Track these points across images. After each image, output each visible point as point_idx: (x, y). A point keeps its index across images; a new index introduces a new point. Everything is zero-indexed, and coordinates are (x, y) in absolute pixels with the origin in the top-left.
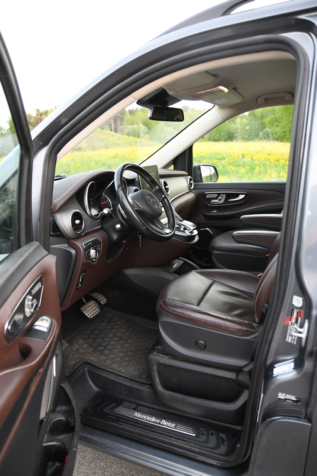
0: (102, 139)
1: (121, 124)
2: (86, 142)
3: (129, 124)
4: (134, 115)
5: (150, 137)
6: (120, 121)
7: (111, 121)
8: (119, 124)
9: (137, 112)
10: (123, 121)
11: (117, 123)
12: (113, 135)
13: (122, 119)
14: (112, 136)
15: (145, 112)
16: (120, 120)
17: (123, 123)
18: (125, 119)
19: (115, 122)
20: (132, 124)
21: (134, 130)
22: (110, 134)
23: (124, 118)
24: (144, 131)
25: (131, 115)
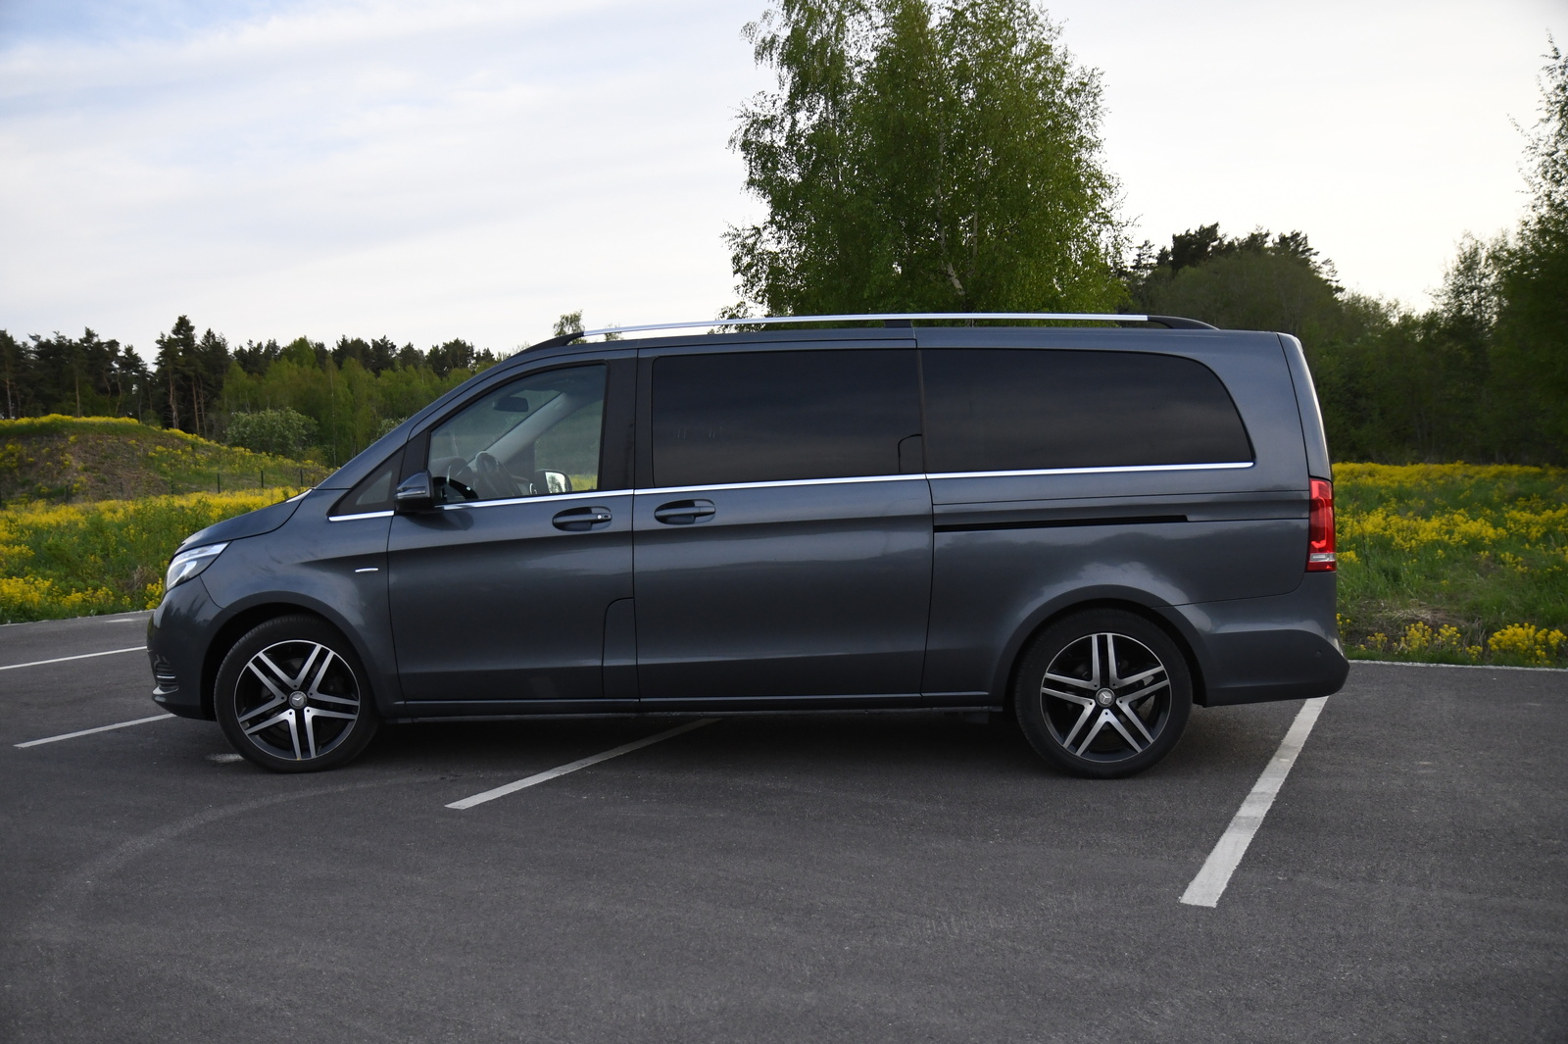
0: (152, 458)
1: (208, 405)
2: (85, 470)
3: (242, 408)
4: (261, 374)
5: (325, 453)
6: (206, 393)
7: (167, 394)
8: (199, 403)
9: (272, 362)
10: (216, 396)
11: (191, 403)
12: (194, 446)
13: (214, 390)
14: (190, 449)
15: (305, 361)
16: (204, 389)
17: (216, 402)
18: (227, 387)
19: (186, 399)
20: (256, 406)
21: (264, 427)
22: (182, 440)
23: (220, 385)
24: (305, 432)
25: (250, 373)
